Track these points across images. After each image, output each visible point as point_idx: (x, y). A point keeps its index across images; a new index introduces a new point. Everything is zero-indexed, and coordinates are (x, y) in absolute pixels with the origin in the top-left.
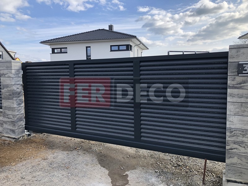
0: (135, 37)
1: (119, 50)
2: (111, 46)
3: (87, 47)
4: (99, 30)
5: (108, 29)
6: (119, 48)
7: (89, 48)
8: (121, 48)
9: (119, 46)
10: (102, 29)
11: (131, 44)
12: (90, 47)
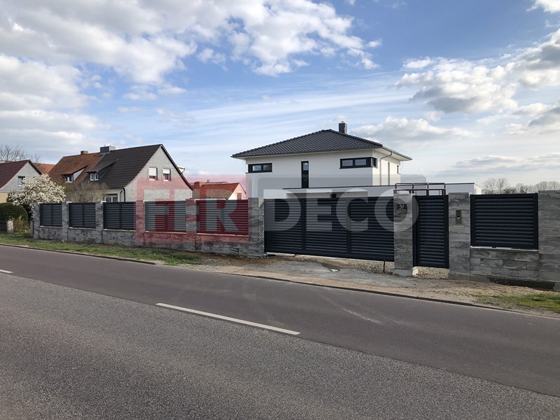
0: (380, 146)
1: (354, 166)
2: (341, 160)
3: (303, 163)
4: (323, 131)
5: (337, 130)
6: (354, 163)
7: (306, 164)
8: (357, 163)
9: (354, 159)
10: (327, 131)
11: (374, 156)
12: (307, 162)
